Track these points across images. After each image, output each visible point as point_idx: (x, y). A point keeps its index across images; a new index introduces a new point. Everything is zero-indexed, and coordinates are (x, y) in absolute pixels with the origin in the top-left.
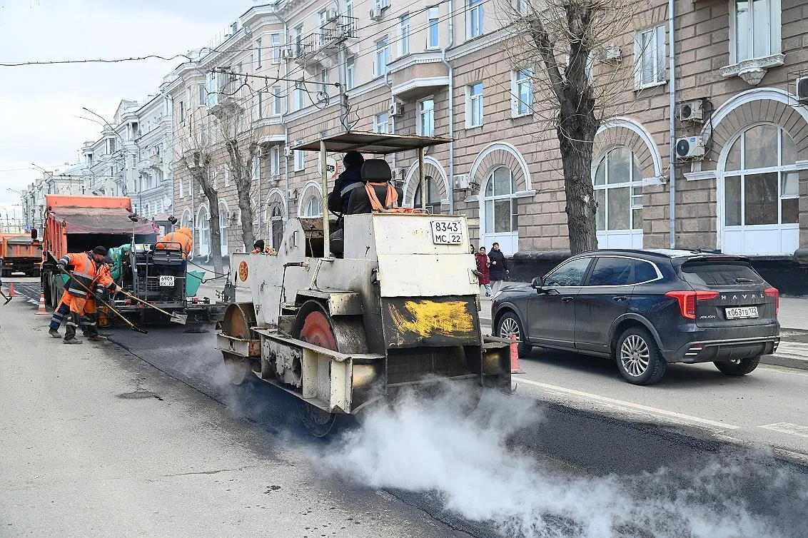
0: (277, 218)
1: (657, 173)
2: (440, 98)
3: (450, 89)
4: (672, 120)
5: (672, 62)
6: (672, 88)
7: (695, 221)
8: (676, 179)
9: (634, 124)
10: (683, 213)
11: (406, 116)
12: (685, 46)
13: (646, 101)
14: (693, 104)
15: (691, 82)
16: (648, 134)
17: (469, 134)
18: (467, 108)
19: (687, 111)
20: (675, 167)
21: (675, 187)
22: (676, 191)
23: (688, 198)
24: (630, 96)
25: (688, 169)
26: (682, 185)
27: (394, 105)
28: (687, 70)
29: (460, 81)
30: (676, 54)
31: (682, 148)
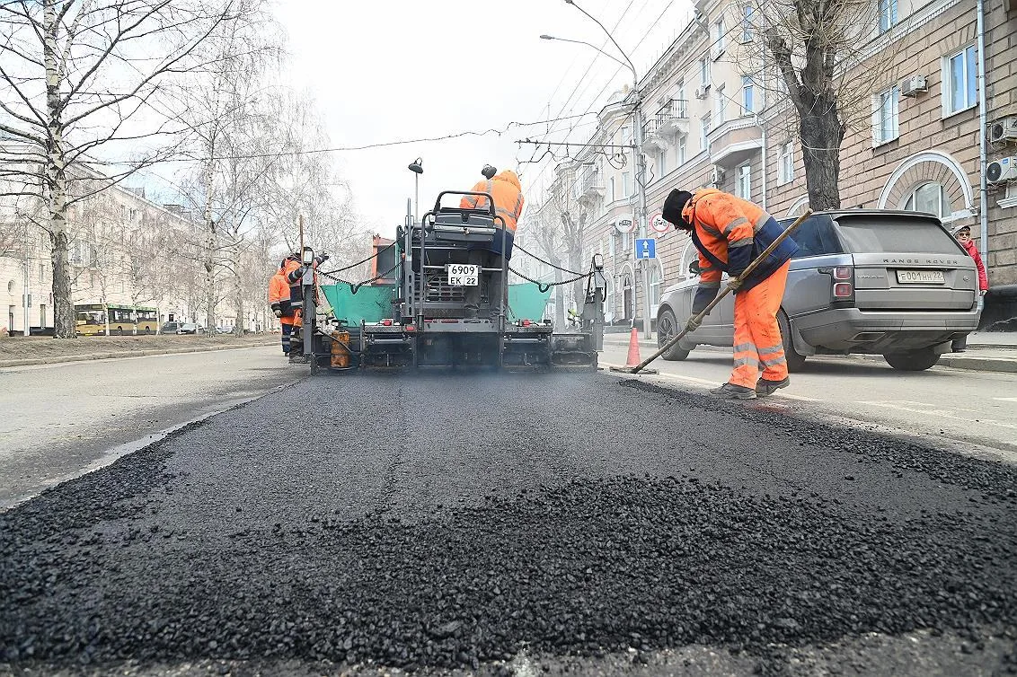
0: (628, 288)
1: (968, 205)
2: (756, 160)
3: (763, 150)
4: (982, 145)
5: (982, 81)
6: (982, 110)
7: (1011, 252)
8: (988, 209)
9: (942, 157)
10: (998, 245)
11: (727, 182)
12: (998, 61)
13: (955, 129)
14: (1005, 121)
15: (1005, 99)
16: (957, 164)
17: (781, 190)
18: (780, 165)
19: (999, 131)
20: (987, 196)
21: (987, 217)
22: (989, 222)
23: (1003, 227)
24: (938, 126)
25: (1002, 196)
26: (996, 214)
27: (715, 172)
28: (1000, 87)
29: (772, 142)
30: (986, 73)
31: (993, 172)
